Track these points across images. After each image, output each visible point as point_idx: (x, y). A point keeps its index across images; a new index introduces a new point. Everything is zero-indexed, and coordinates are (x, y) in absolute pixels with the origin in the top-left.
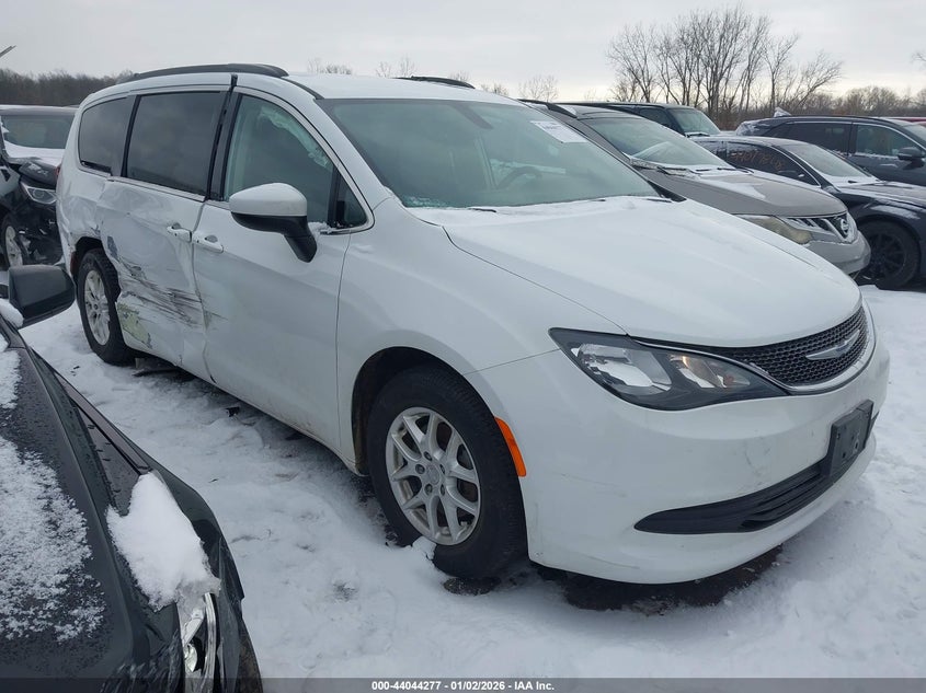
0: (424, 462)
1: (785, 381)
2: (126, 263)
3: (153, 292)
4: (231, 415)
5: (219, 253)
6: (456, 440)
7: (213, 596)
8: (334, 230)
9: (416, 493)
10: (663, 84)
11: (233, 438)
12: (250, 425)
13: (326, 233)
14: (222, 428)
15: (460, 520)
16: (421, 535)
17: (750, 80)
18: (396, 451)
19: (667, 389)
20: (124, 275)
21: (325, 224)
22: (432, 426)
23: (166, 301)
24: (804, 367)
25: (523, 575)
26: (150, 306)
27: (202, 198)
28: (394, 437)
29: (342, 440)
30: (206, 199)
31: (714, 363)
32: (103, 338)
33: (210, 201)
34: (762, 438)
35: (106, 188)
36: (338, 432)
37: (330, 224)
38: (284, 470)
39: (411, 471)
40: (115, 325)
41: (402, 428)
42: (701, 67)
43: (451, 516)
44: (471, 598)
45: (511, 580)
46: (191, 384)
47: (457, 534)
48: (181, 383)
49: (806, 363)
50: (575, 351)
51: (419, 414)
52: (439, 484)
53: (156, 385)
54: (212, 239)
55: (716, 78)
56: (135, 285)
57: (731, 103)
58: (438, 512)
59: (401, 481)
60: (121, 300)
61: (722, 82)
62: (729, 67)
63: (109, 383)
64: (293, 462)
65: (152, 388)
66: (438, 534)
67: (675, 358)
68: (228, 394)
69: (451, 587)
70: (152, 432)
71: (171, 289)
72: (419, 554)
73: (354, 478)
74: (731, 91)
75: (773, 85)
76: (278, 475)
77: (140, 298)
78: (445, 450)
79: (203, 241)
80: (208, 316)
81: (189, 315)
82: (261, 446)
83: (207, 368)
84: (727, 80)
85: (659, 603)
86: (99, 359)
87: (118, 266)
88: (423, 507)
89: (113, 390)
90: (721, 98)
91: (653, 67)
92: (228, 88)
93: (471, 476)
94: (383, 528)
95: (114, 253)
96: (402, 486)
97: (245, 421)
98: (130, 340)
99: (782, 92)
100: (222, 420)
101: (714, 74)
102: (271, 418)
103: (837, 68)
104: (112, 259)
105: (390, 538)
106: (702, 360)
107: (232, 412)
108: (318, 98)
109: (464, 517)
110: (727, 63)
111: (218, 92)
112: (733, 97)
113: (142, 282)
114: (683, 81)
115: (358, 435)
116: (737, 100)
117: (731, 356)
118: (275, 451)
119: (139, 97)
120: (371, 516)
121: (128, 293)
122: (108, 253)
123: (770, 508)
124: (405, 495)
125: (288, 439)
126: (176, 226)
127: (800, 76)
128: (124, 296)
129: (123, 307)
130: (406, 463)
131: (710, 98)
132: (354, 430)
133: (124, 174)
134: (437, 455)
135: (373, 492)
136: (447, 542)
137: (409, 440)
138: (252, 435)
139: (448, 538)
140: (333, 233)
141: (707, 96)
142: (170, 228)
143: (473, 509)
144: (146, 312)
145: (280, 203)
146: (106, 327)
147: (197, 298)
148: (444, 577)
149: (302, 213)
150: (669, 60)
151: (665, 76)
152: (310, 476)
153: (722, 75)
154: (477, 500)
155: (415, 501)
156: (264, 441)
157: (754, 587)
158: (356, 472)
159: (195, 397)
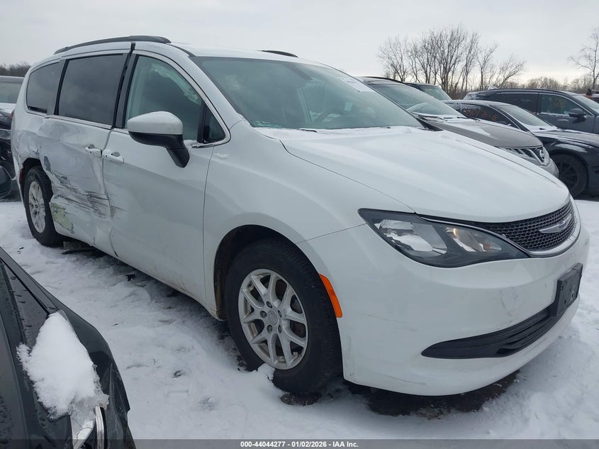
0: (266, 309)
1: (526, 247)
2: (57, 174)
3: (75, 194)
4: (129, 280)
5: (122, 163)
6: (290, 292)
7: (102, 409)
8: (202, 145)
9: (260, 332)
10: (413, 74)
11: (130, 296)
12: (142, 286)
13: (196, 147)
14: (122, 288)
15: (292, 351)
16: (264, 362)
17: (467, 73)
18: (246, 301)
19: (444, 252)
20: (56, 183)
21: (195, 141)
22: (272, 283)
23: (84, 200)
24: (538, 238)
25: (338, 391)
26: (73, 204)
27: (110, 127)
28: (244, 292)
29: (207, 295)
30: (113, 127)
31: (477, 234)
32: (41, 227)
33: (115, 129)
34: (513, 288)
35: (44, 123)
36: (204, 289)
37: (199, 141)
38: (165, 317)
39: (256, 316)
40: (49, 219)
41: (250, 285)
42: (437, 64)
43: (286, 348)
44: (301, 408)
45: (329, 394)
46: (102, 259)
47: (291, 361)
48: (94, 259)
49: (539, 235)
50: (378, 225)
51: (262, 274)
52: (277, 325)
53: (77, 260)
54: (117, 154)
55: (446, 71)
56: (63, 190)
57: (456, 86)
58: (276, 346)
59: (249, 323)
60: (53, 200)
61: (450, 74)
62: (454, 64)
63: (44, 258)
64: (172, 311)
65: (74, 262)
66: (276, 362)
67: (449, 230)
68: (127, 265)
69: (287, 400)
70: (73, 292)
71: (88, 192)
72: (263, 375)
73: (215, 323)
74: (456, 79)
75: (482, 76)
76: (161, 321)
77: (66, 199)
78: (281, 300)
79: (110, 156)
80: (113, 209)
81: (100, 209)
82: (149, 301)
83: (112, 247)
84: (453, 72)
85: (436, 410)
86: (38, 243)
87: (51, 177)
88: (265, 342)
89: (47, 263)
90: (450, 83)
91: (407, 64)
92: (128, 51)
93: (301, 319)
94: (236, 358)
95: (49, 169)
96: (250, 327)
97: (138, 284)
98: (60, 228)
99: (488, 80)
100: (123, 283)
101: (445, 68)
102: (157, 282)
103: (522, 65)
104: (47, 172)
105: (241, 365)
106: (468, 232)
107: (130, 278)
108: (191, 56)
109: (296, 349)
110: (453, 62)
111: (122, 54)
112: (457, 83)
113: (68, 188)
114: (426, 72)
115: (218, 291)
116: (460, 85)
117: (488, 228)
118: (159, 304)
119: (68, 61)
120: (227, 349)
121: (58, 196)
122: (44, 168)
123: (517, 339)
124: (252, 333)
125: (169, 296)
126: (92, 146)
127: (499, 70)
128: (55, 198)
129: (54, 206)
130: (253, 310)
131: (443, 83)
132: (215, 286)
133: (57, 113)
134: (275, 303)
135: (229, 332)
136: (283, 367)
137: (255, 293)
138: (143, 293)
139: (284, 364)
140: (201, 147)
141: (440, 82)
142: (87, 148)
143: (303, 343)
144: (71, 209)
145: (163, 124)
146: (43, 220)
147: (105, 197)
148: (280, 393)
149: (179, 132)
150: (416, 59)
151: (415, 69)
152: (184, 322)
153: (450, 69)
154: (305, 336)
155: (260, 338)
156: (152, 298)
157: (503, 398)
158: (217, 318)
159: (104, 268)
